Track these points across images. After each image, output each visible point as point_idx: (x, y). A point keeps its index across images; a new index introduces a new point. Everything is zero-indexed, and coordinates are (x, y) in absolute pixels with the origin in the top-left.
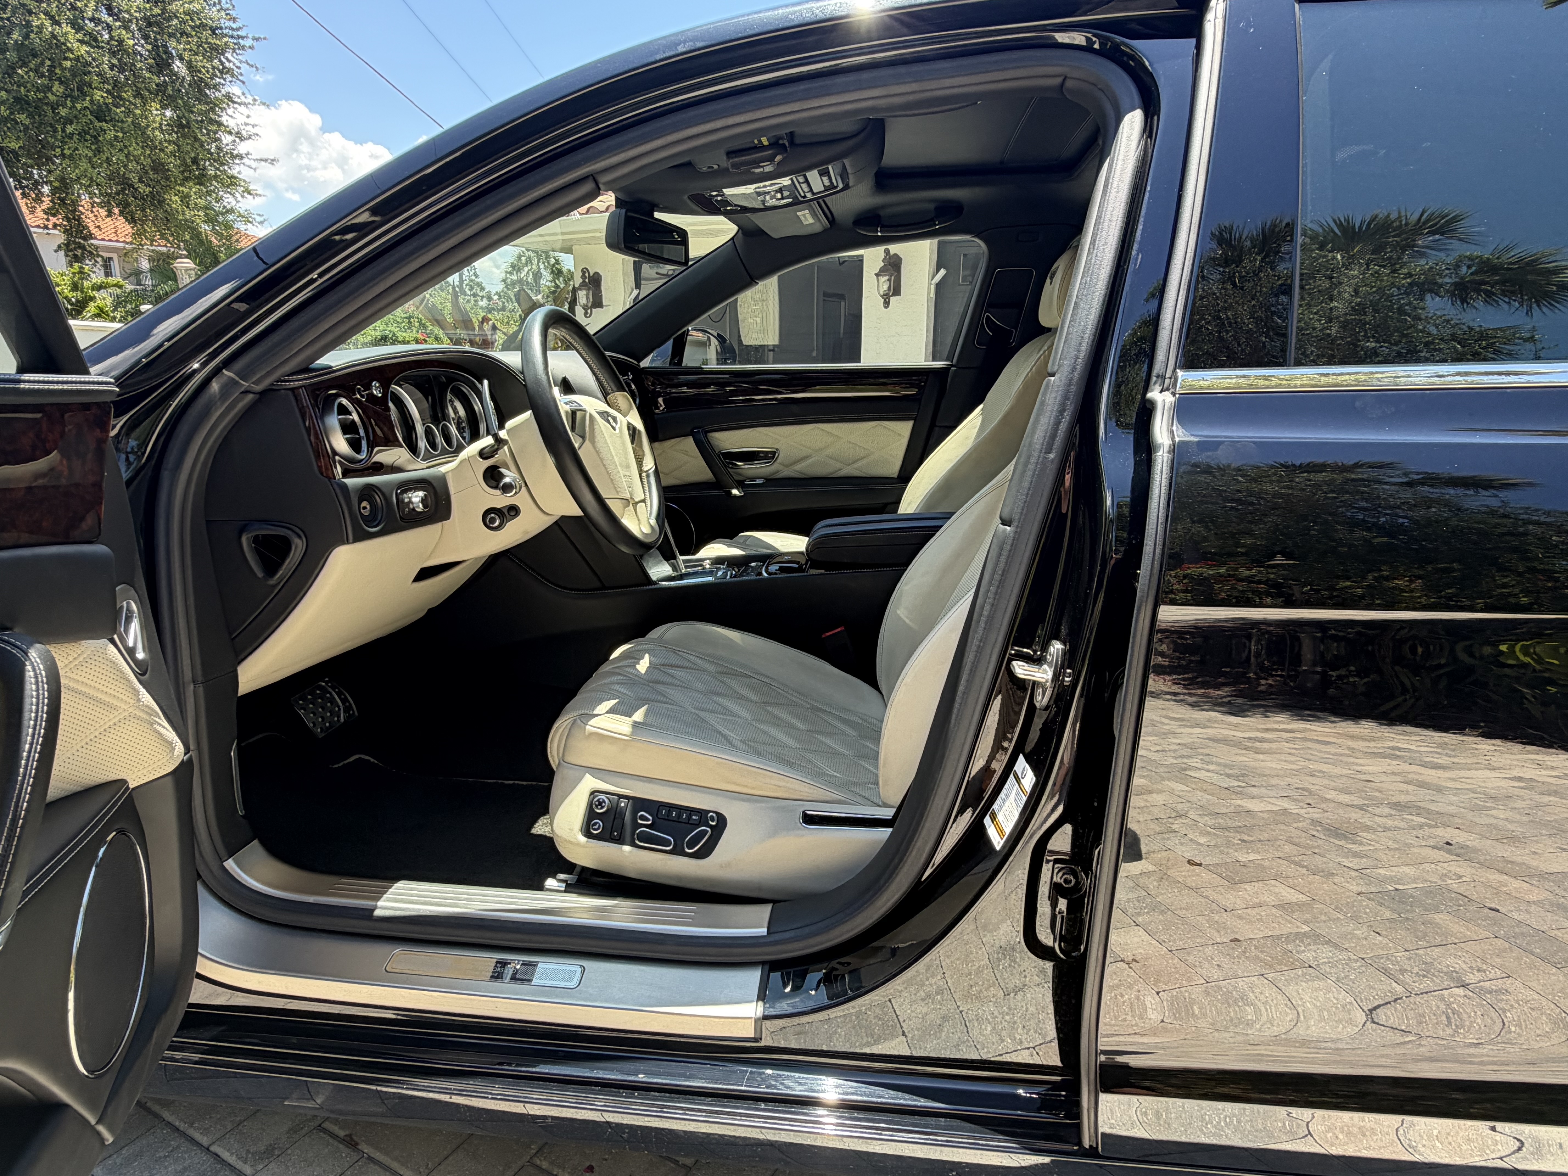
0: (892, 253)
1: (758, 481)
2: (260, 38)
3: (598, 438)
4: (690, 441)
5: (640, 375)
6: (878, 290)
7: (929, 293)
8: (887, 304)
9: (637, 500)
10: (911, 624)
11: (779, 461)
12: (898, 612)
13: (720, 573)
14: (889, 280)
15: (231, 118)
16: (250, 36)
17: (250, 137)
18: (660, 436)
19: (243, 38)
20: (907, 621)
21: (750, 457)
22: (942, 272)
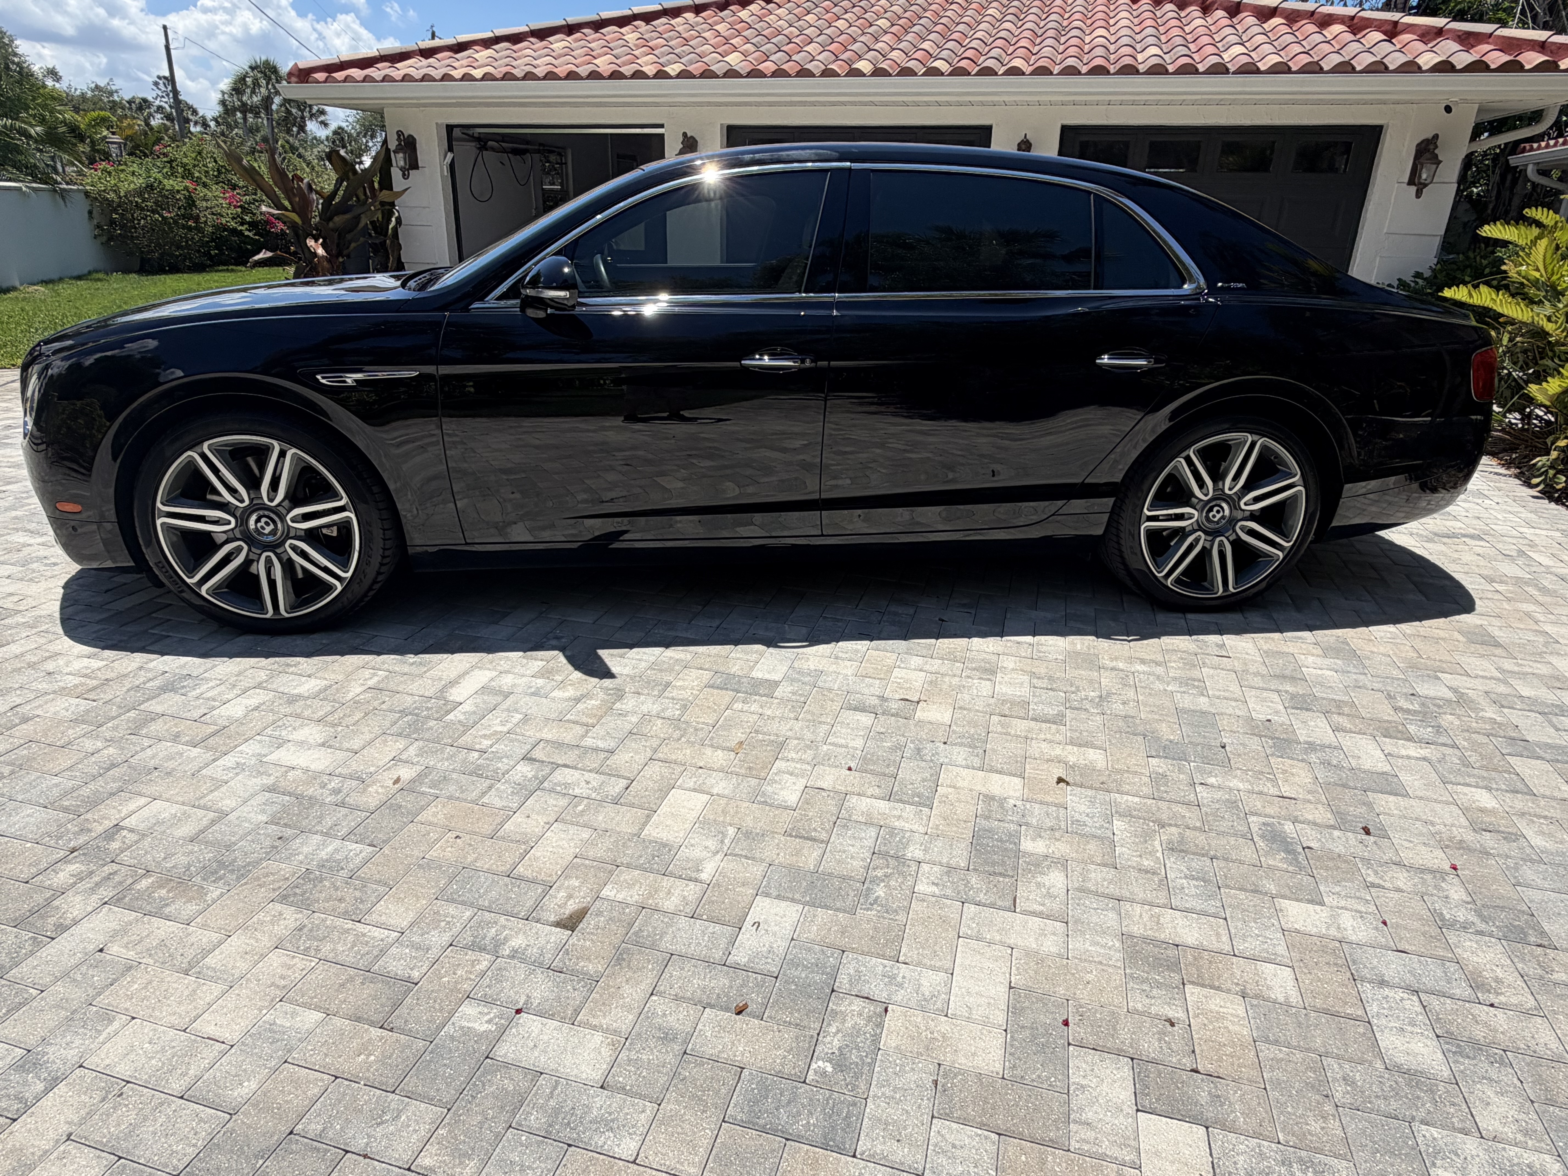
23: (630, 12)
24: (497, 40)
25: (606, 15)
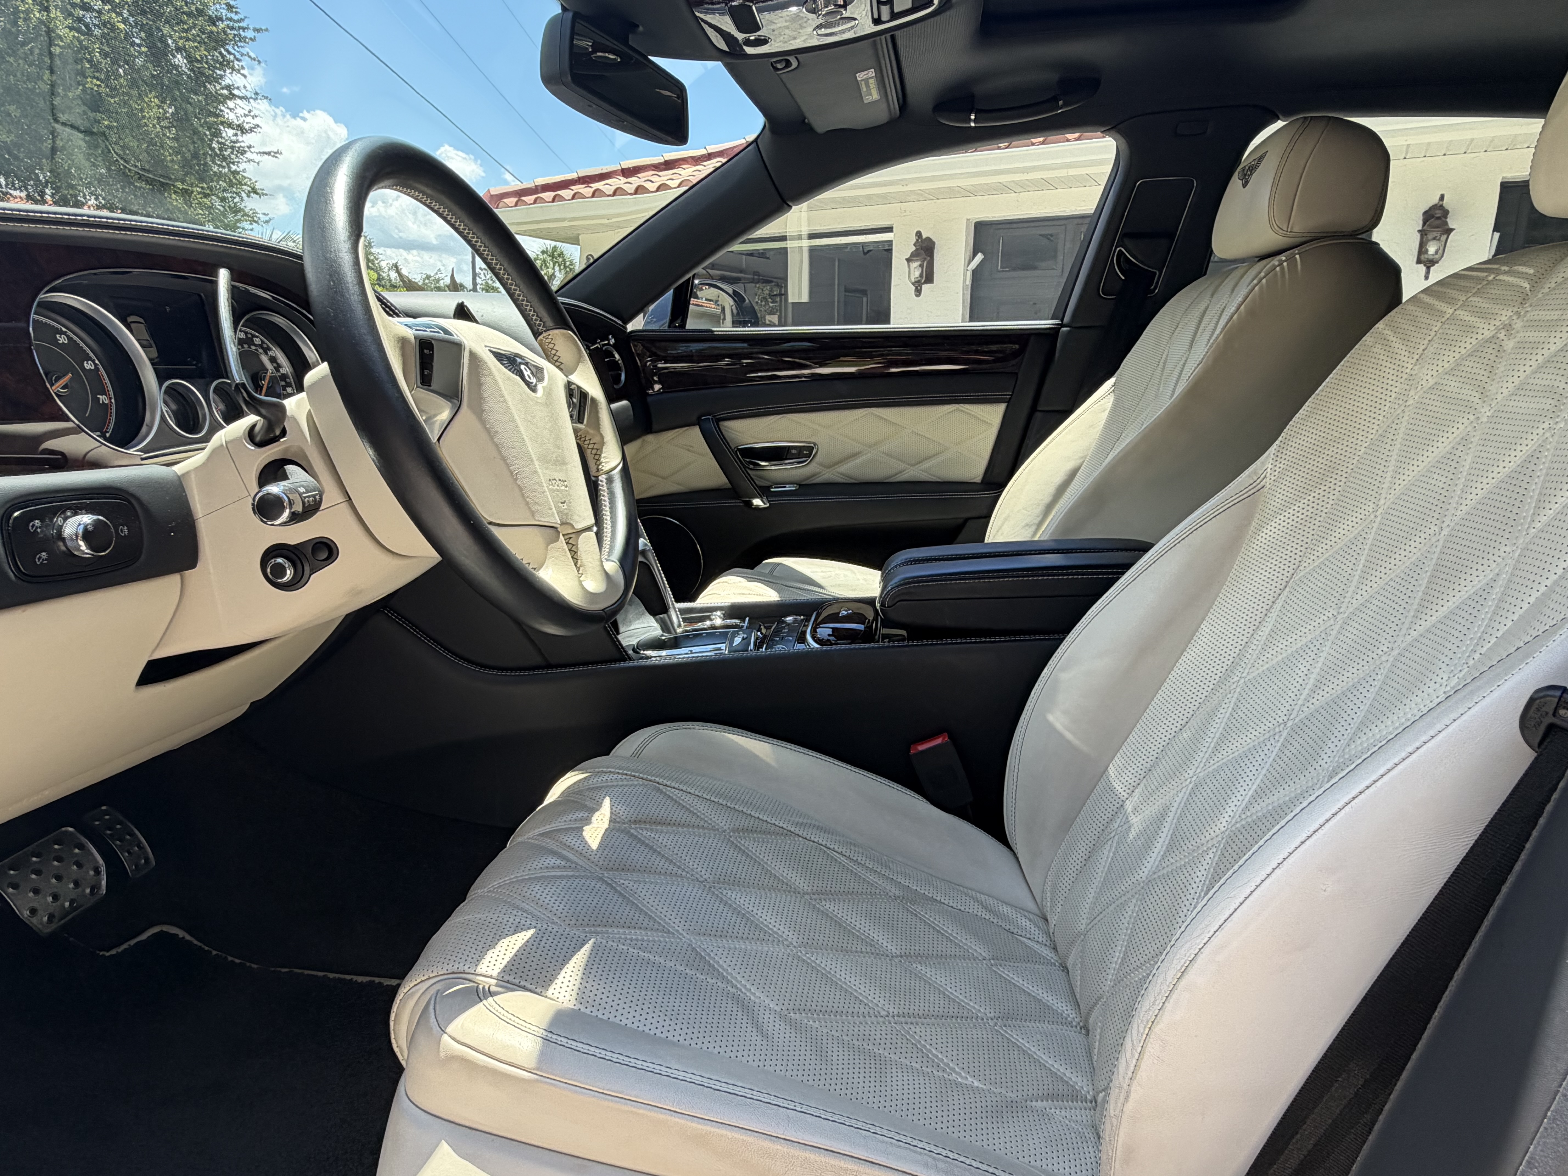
0: (924, 236)
1: (788, 488)
2: (261, 29)
3: (491, 405)
4: (696, 432)
5: (625, 340)
6: (909, 277)
7: (965, 280)
8: (918, 292)
9: (579, 526)
10: (1076, 742)
11: (817, 459)
12: (1051, 718)
13: (738, 640)
14: (921, 266)
15: (234, 111)
16: (251, 27)
17: (251, 130)
18: (655, 427)
19: (244, 29)
20: (1069, 736)
21: (777, 454)
22: (980, 257)
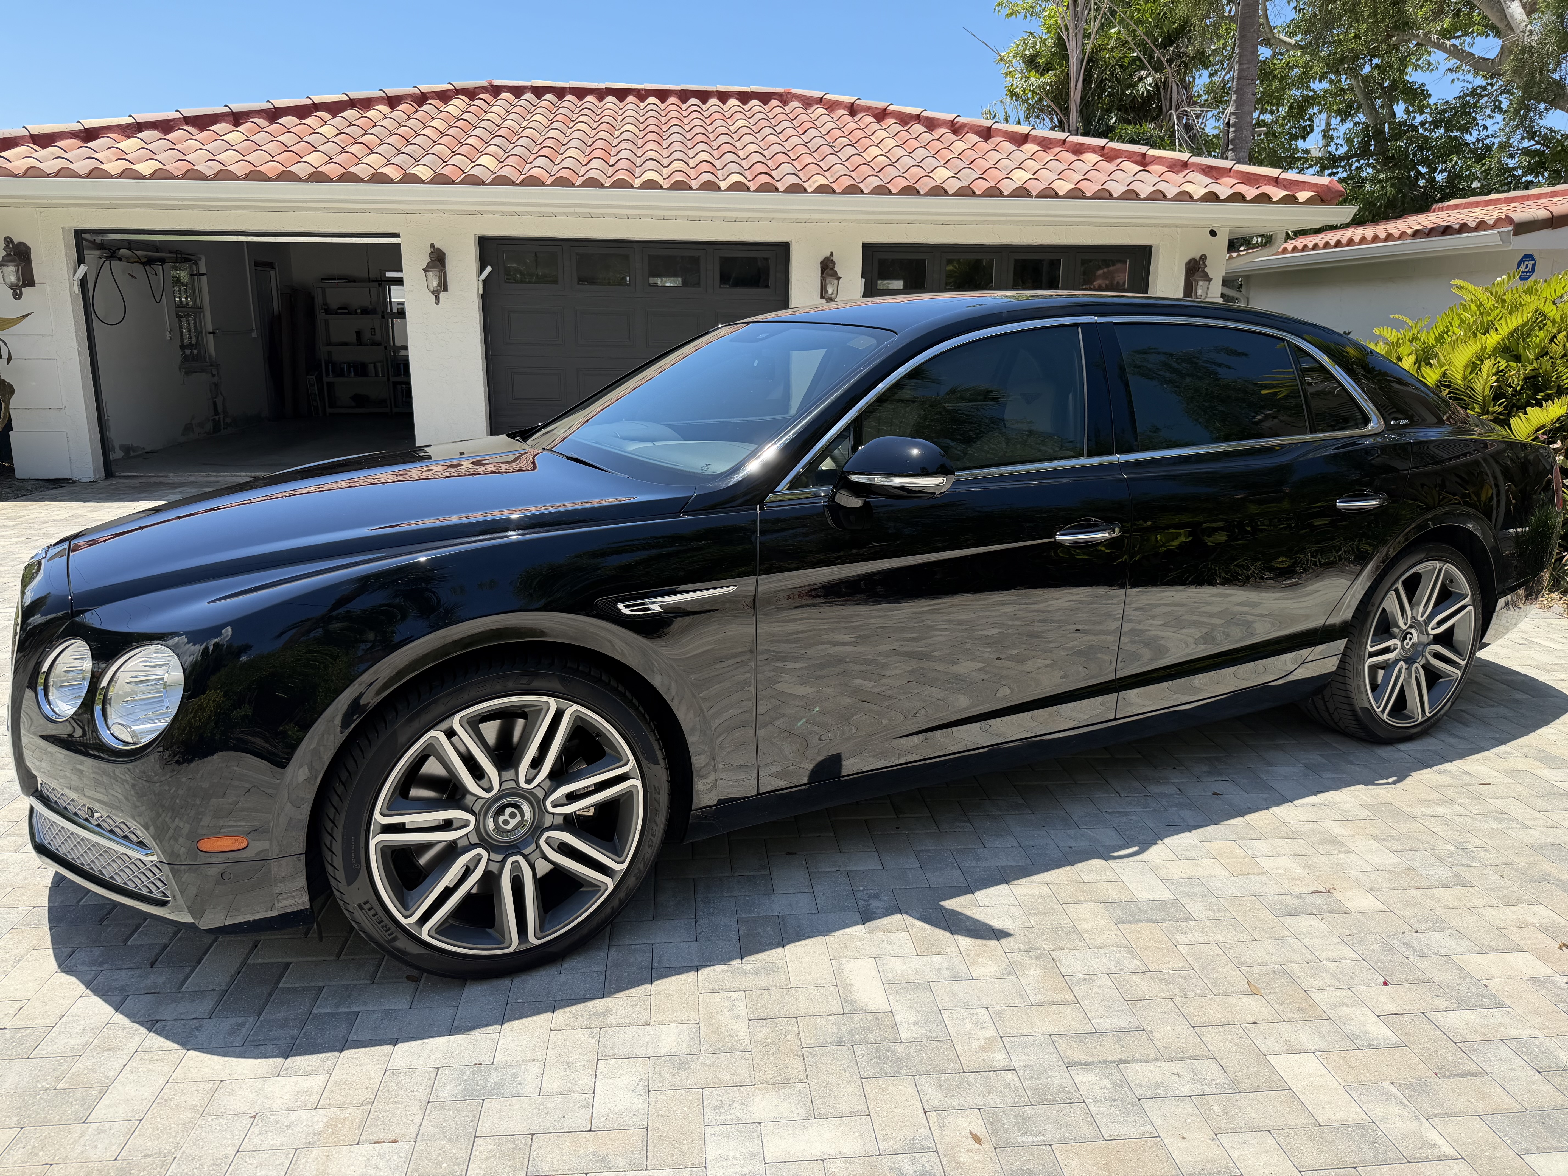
0: (436, 247)
6: (424, 286)
7: (476, 290)
8: (437, 298)
14: (435, 277)
22: (489, 269)
23: (309, 102)
24: (140, 127)
25: (280, 102)
